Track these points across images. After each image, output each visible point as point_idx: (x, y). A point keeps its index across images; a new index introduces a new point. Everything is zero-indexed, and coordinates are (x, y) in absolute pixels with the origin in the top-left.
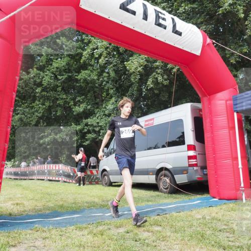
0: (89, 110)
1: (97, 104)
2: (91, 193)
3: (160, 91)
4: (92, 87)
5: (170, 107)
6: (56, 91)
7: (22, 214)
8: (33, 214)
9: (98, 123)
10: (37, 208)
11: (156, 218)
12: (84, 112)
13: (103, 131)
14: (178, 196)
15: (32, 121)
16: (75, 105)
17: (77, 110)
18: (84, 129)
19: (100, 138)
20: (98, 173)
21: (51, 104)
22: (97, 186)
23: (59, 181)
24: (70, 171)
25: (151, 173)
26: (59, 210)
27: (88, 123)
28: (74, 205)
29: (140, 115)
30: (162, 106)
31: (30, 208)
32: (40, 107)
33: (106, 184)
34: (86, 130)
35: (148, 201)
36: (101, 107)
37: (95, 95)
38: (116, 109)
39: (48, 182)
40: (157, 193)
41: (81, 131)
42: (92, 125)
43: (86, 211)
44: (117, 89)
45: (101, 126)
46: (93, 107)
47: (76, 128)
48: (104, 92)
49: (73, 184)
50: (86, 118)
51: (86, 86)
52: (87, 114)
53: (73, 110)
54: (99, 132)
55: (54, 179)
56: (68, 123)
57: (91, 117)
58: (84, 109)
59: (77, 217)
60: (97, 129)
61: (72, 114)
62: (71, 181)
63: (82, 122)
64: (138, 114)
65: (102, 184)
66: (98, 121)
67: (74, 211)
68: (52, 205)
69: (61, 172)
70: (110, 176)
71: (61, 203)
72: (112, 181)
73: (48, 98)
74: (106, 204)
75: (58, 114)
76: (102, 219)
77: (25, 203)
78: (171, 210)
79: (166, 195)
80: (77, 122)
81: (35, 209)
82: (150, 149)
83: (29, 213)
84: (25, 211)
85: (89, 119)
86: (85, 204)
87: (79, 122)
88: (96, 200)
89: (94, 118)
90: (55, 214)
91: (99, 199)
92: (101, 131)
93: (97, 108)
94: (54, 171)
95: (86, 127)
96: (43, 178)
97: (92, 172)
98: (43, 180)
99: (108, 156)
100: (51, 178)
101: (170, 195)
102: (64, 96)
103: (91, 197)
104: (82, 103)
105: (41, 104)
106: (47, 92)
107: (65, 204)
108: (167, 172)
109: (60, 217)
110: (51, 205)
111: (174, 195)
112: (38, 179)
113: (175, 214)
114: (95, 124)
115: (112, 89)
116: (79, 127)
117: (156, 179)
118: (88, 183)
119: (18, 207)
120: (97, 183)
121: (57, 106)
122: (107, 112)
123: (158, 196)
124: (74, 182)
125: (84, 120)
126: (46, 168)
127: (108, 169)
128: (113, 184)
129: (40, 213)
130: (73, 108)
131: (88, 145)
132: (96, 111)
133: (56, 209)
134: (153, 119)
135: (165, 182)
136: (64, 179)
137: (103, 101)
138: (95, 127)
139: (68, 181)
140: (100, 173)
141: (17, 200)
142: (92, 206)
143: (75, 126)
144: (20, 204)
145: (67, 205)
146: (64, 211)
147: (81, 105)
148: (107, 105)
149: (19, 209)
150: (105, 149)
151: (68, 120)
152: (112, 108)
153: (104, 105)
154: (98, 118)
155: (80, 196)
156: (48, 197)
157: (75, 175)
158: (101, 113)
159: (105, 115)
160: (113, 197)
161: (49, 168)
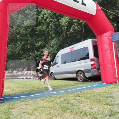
0: (43, 44)
1: (47, 41)
3: (76, 34)
4: (44, 34)
5: (82, 41)
6: (27, 36)
7: (15, 94)
8: (20, 94)
10: (21, 91)
11: (77, 93)
12: (41, 46)
13: (50, 54)
14: (87, 83)
16: (36, 43)
17: (37, 45)
18: (41, 54)
21: (25, 43)
23: (31, 79)
24: (36, 74)
25: (74, 73)
26: (32, 92)
27: (43, 51)
28: (39, 89)
29: (67, 46)
30: (78, 41)
31: (18, 91)
32: (19, 45)
33: (53, 79)
34: (42, 54)
35: (73, 86)
36: (49, 43)
37: (45, 38)
38: (56, 44)
40: (77, 82)
41: (40, 55)
44: (56, 34)
46: (45, 43)
48: (50, 36)
50: (42, 48)
51: (41, 33)
53: (35, 45)
55: (28, 78)
56: (33, 51)
57: (44, 48)
58: (41, 44)
59: (40, 95)
61: (35, 47)
62: (36, 78)
65: (51, 79)
67: (39, 92)
69: (31, 74)
70: (55, 75)
71: (33, 89)
72: (56, 77)
73: (23, 40)
75: (28, 48)
76: (52, 95)
77: (16, 89)
78: (84, 89)
79: (81, 83)
80: (38, 51)
81: (21, 92)
82: (73, 61)
83: (18, 94)
84: (16, 93)
85: (43, 49)
90: (30, 94)
92: (49, 54)
93: (47, 44)
94: (28, 74)
95: (42, 53)
96: (23, 78)
98: (24, 78)
99: (53, 66)
100: (27, 78)
101: (83, 83)
102: (31, 39)
104: (39, 41)
105: (20, 43)
106: (23, 37)
107: (34, 89)
108: (81, 72)
109: (33, 95)
110: (28, 89)
111: (85, 83)
112: (21, 78)
113: (86, 91)
115: (54, 34)
116: (38, 53)
117: (76, 76)
121: (28, 43)
122: (51, 45)
123: (78, 83)
124: (38, 79)
125: (41, 50)
126: (24, 73)
127: (53, 72)
128: (56, 79)
129: (23, 93)
132: (46, 45)
133: (31, 91)
134: (74, 47)
135: (81, 77)
136: (33, 78)
137: (49, 40)
139: (35, 78)
140: (50, 74)
141: (12, 88)
143: (37, 53)
144: (13, 90)
145: (35, 90)
146: (34, 92)
147: (39, 42)
148: (51, 42)
149: (13, 92)
150: (52, 63)
151: (33, 50)
152: (54, 43)
153: (50, 42)
154: (47, 48)
155: (41, 85)
156: (26, 86)
157: (38, 75)
158: (49, 46)
159: (51, 46)
160: (57, 85)
161: (26, 73)
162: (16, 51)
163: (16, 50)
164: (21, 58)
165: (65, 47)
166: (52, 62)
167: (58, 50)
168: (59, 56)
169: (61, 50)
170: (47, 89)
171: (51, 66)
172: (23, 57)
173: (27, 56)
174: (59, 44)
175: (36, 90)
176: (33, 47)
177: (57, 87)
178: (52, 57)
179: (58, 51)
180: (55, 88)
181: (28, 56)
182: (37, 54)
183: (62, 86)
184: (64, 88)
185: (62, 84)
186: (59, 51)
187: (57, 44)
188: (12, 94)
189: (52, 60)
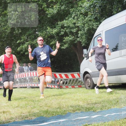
2: (75, 96)
7: (10, 122)
9: (75, 24)
10: (23, 115)
12: (58, 13)
15: (7, 29)
16: (48, 7)
17: (51, 12)
18: (60, 31)
19: (78, 39)
20: (79, 76)
22: (80, 89)
27: (63, 25)
28: (58, 110)
29: (120, 9)
33: (89, 87)
34: (62, 33)
36: (76, 6)
38: (92, 6)
39: (31, 89)
41: (58, 34)
42: (69, 26)
43: (72, 114)
45: (78, 27)
46: (67, 7)
47: (52, 31)
49: (55, 89)
50: (62, 20)
52: (62, 15)
53: (47, 12)
54: (77, 33)
55: (36, 85)
56: (43, 27)
57: (67, 18)
58: (58, 10)
59: (63, 122)
60: (74, 30)
61: (46, 17)
62: (53, 87)
63: (58, 25)
64: (118, 8)
65: (85, 87)
66: (74, 21)
67: (60, 116)
68: (37, 111)
70: (93, 78)
74: (92, 106)
76: (89, 122)
80: (53, 26)
81: (21, 116)
85: (64, 21)
86: (70, 108)
87: (54, 24)
88: (81, 103)
89: (70, 19)
90: (41, 120)
91: (84, 102)
92: (79, 32)
93: (72, 7)
94: (36, 78)
95: (62, 30)
96: (25, 86)
97: (73, 76)
98: (26, 87)
100: (33, 85)
103: (75, 100)
104: (55, 3)
112: (21, 87)
114: (71, 25)
116: (55, 31)
118: (71, 87)
119: (5, 115)
120: (80, 86)
122: (83, 11)
124: (56, 87)
125: (59, 23)
126: (27, 76)
127: (90, 71)
130: (46, 11)
131: (67, 48)
132: (71, 10)
133: (42, 115)
138: (72, 28)
139: (50, 86)
140: (82, 75)
141: (3, 108)
142: (78, 109)
143: (51, 30)
144: (6, 112)
145: (52, 111)
146: (50, 116)
147: (54, 6)
148: (83, 3)
149: (7, 117)
150: (85, 51)
151: (43, 24)
152: (88, 5)
153: (80, 3)
154: (74, 18)
155: (64, 100)
156: (33, 103)
157: (57, 80)
158: (77, 13)
159: (81, 14)
160: (98, 99)
161: (30, 76)
162: (5, 29)
163: (5, 27)
164: (18, 42)
165: (115, 12)
166: (85, 48)
167: (99, 21)
168: (100, 34)
169: (105, 19)
170: (76, 110)
171: (84, 58)
172: (22, 40)
173: (30, 38)
174: (100, 7)
175: (54, 112)
176: (43, 18)
177: (100, 106)
178: (85, 37)
179: (98, 23)
180: (95, 106)
181: (33, 37)
182: (51, 33)
183: (110, 102)
184: (116, 107)
185: (111, 99)
186: (100, 23)
187: (96, 7)
188: (4, 120)
189: (86, 44)
